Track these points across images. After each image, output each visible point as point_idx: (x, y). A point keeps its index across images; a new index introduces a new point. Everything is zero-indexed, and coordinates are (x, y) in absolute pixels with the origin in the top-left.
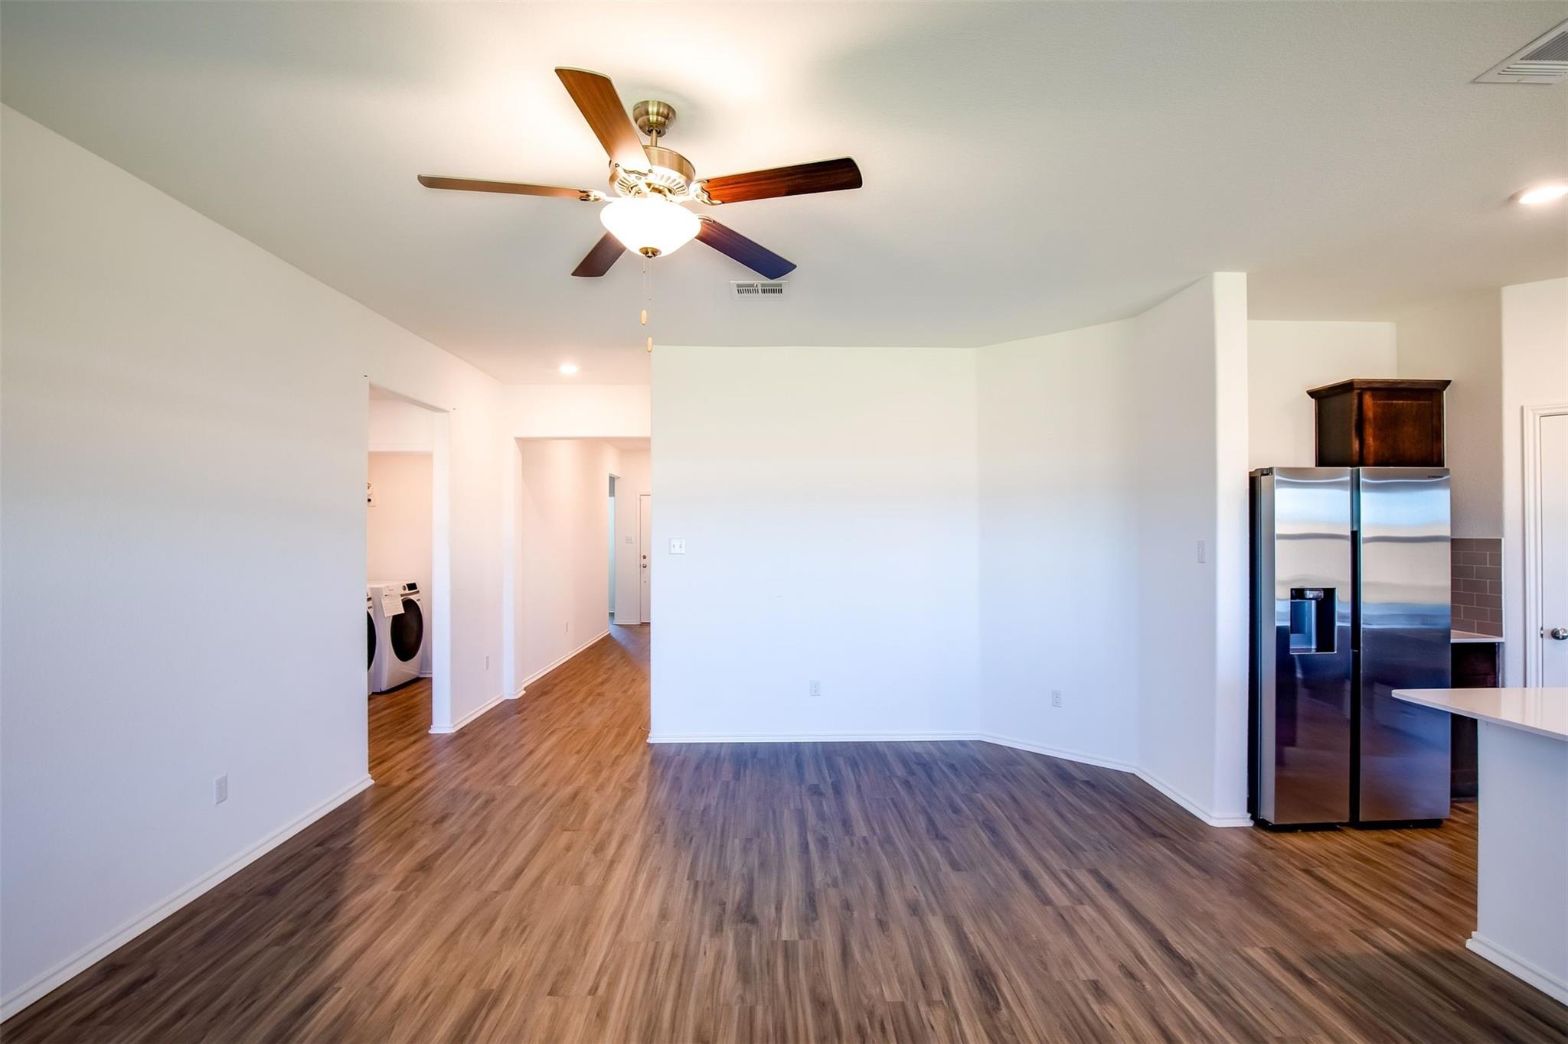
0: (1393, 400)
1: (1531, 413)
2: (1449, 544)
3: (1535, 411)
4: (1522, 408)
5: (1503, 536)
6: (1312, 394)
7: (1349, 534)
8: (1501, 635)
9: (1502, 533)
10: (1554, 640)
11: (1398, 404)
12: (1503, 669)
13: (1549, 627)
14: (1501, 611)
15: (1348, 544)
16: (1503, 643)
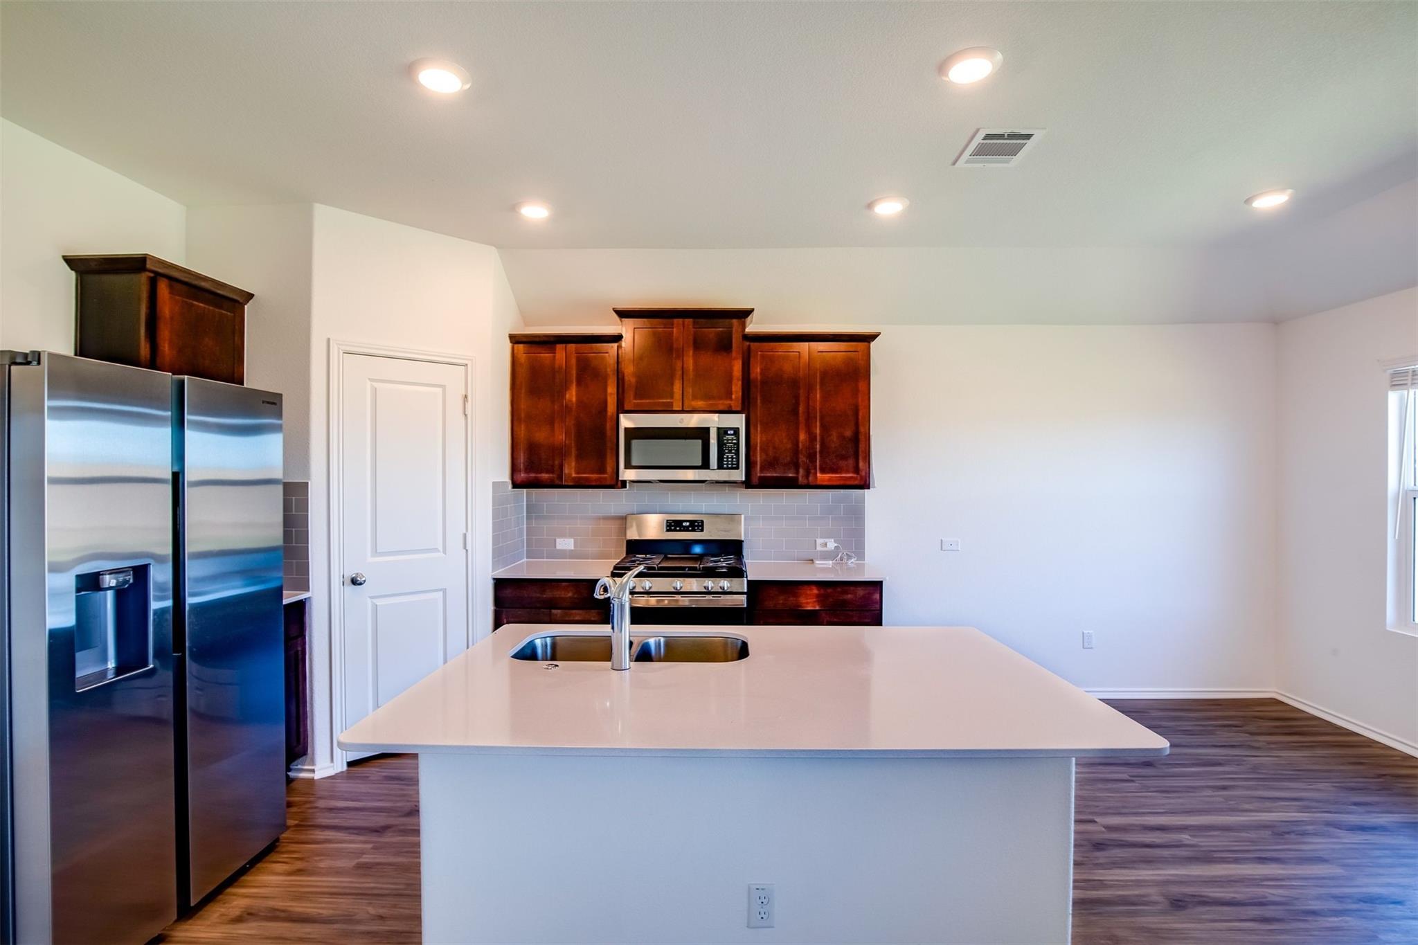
0: (194, 300)
1: (336, 347)
2: (280, 488)
3: (340, 347)
4: (329, 340)
5: (309, 479)
6: (71, 262)
7: (169, 476)
8: (307, 589)
9: (308, 476)
10: (353, 586)
11: (198, 306)
12: (310, 626)
13: (350, 573)
14: (308, 563)
15: (168, 489)
16: (309, 598)
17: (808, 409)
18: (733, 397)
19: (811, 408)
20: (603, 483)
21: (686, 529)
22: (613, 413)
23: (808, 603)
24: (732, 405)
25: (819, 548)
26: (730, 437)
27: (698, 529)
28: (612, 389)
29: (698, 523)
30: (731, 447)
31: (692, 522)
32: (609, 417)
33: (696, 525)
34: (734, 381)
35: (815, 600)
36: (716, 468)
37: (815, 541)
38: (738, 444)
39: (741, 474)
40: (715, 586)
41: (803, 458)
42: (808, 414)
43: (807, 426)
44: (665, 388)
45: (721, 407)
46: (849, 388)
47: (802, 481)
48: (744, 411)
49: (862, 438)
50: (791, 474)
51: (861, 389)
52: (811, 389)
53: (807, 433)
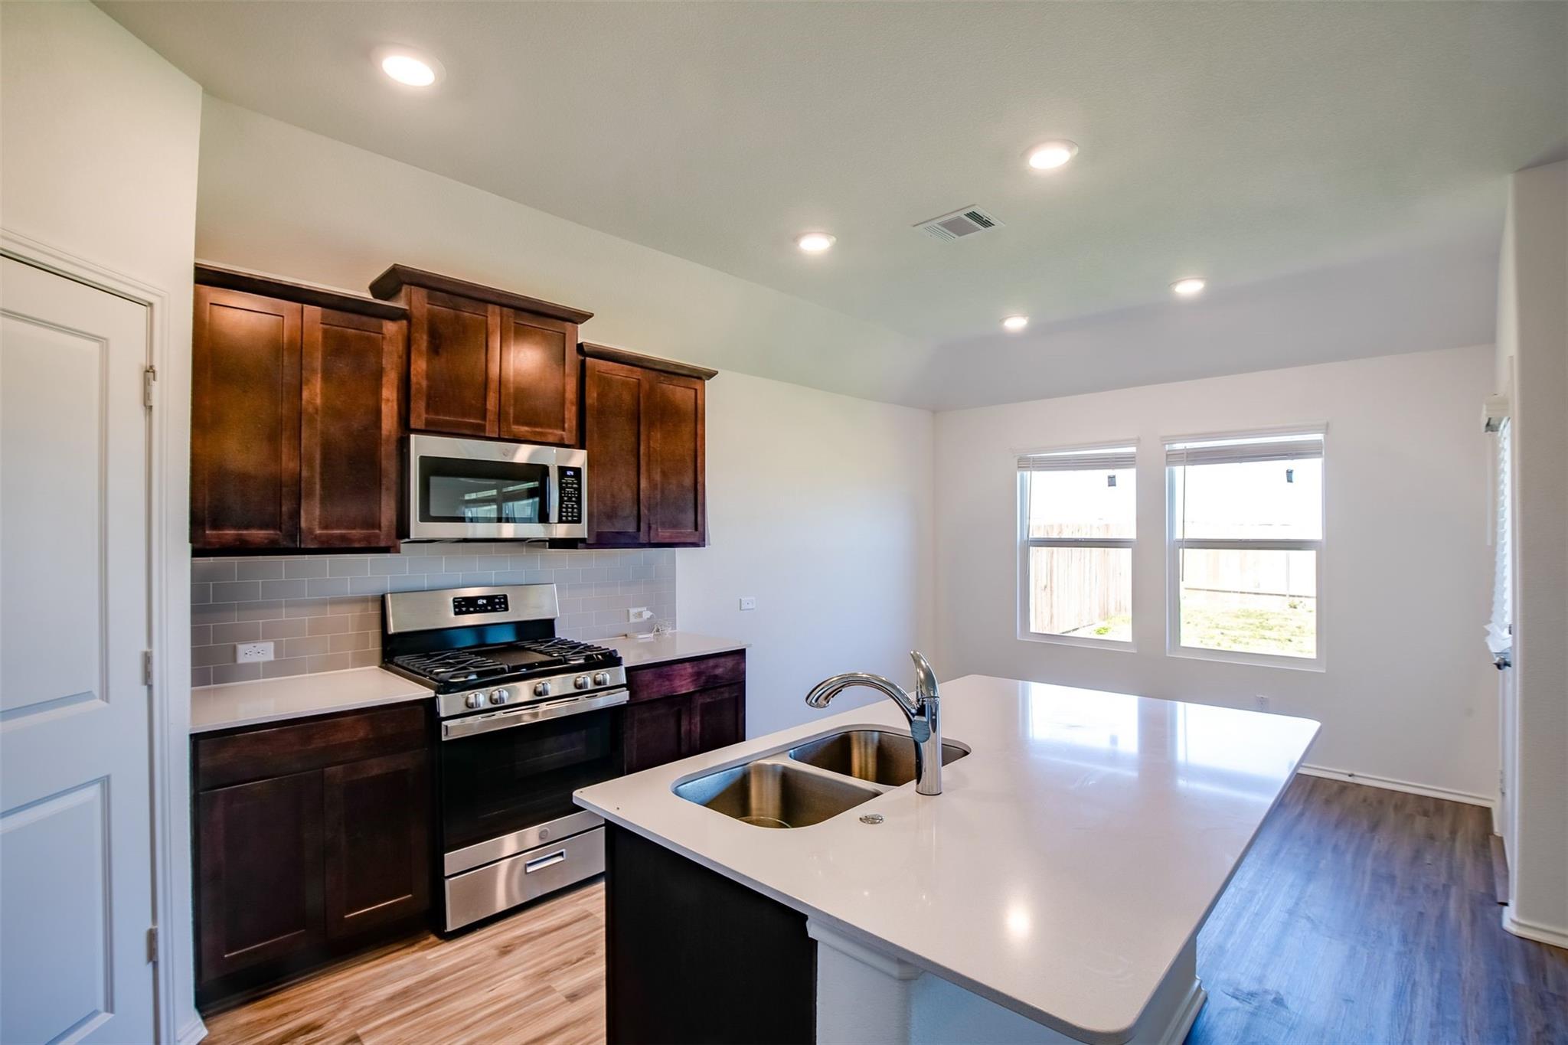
17: (649, 450)
18: (566, 425)
19: (651, 449)
20: (373, 545)
21: (483, 609)
22: (390, 432)
23: (682, 686)
24: (565, 436)
25: (633, 620)
26: (570, 480)
27: (501, 608)
28: (389, 394)
29: (500, 599)
30: (571, 494)
31: (490, 599)
32: (383, 437)
33: (496, 603)
34: (568, 405)
35: (689, 680)
36: (557, 521)
37: (628, 611)
38: (579, 489)
39: (580, 531)
40: (589, 681)
41: (644, 511)
42: (649, 456)
43: (649, 471)
44: (473, 402)
45: (551, 439)
46: (687, 430)
47: (643, 538)
48: (582, 446)
49: (699, 487)
50: (631, 529)
51: (699, 432)
52: (651, 425)
53: (650, 478)
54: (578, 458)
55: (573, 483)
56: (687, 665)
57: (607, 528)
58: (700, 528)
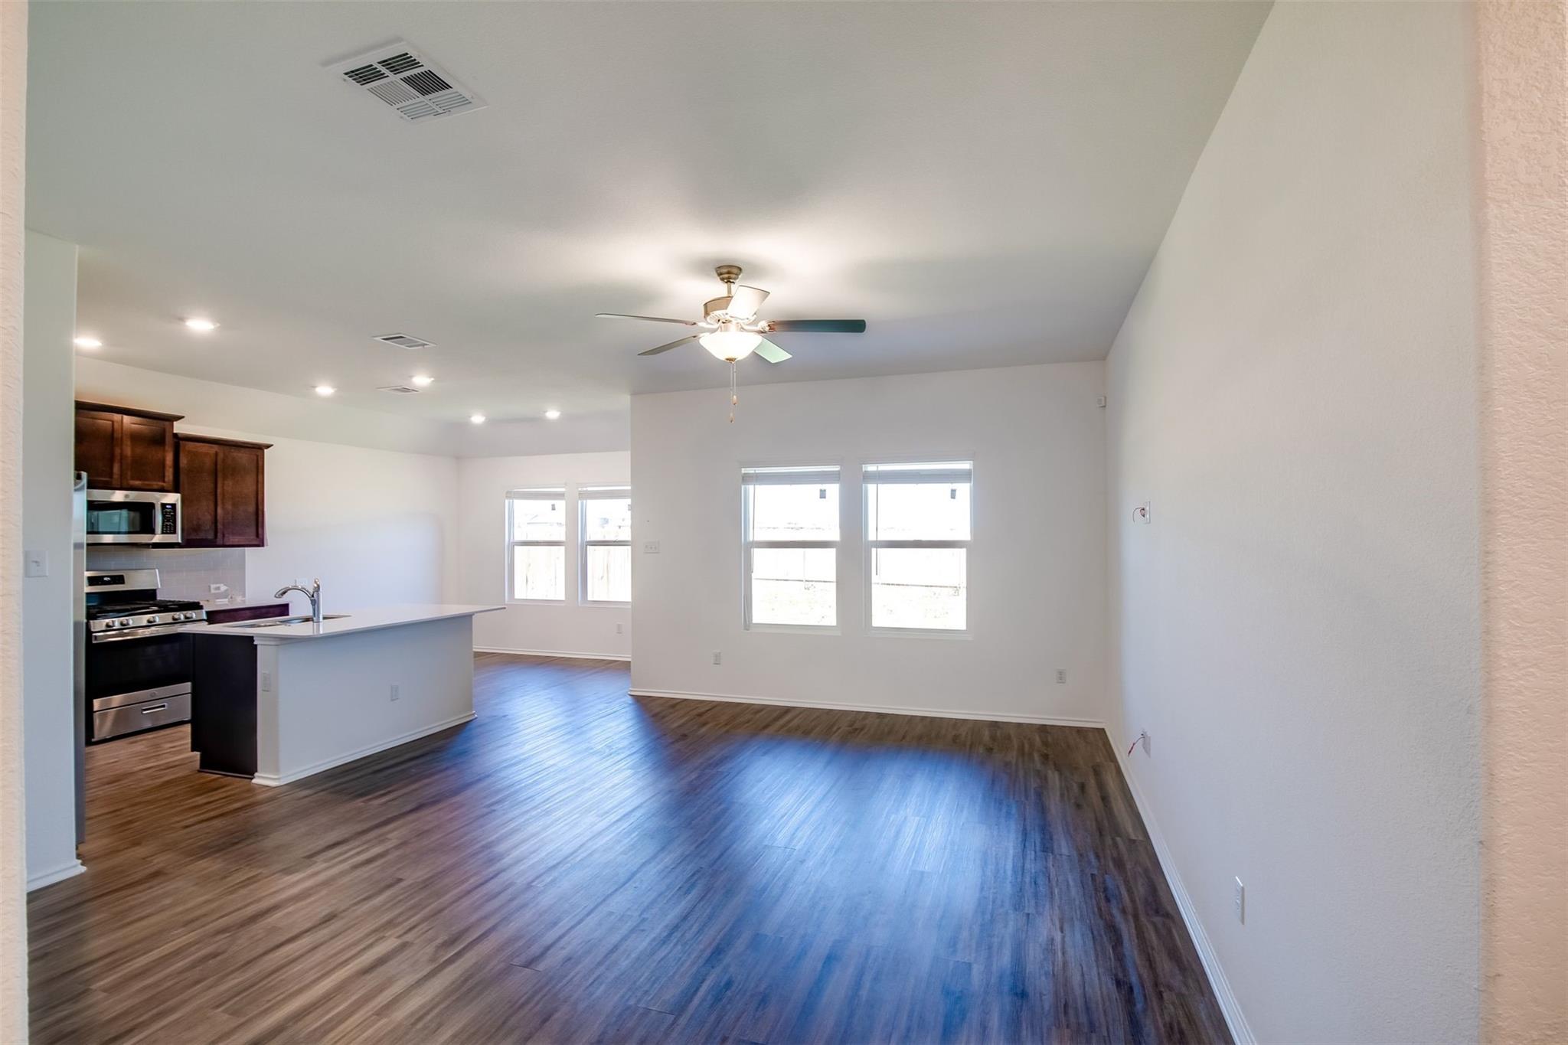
17: (224, 491)
18: (166, 479)
24: (166, 486)
25: (213, 591)
26: (168, 511)
27: (120, 582)
29: (119, 578)
30: (170, 518)
31: (114, 578)
33: (116, 580)
34: (167, 468)
36: (159, 533)
38: (175, 515)
39: (177, 538)
40: (182, 617)
41: (220, 526)
42: (223, 495)
43: (223, 504)
44: (104, 468)
45: (155, 487)
46: (250, 480)
47: (219, 541)
48: (176, 491)
49: (260, 513)
50: (211, 536)
51: (260, 480)
52: (225, 478)
53: (223, 508)
54: (173, 498)
55: (170, 512)
56: (247, 612)
57: (193, 537)
58: (260, 536)
